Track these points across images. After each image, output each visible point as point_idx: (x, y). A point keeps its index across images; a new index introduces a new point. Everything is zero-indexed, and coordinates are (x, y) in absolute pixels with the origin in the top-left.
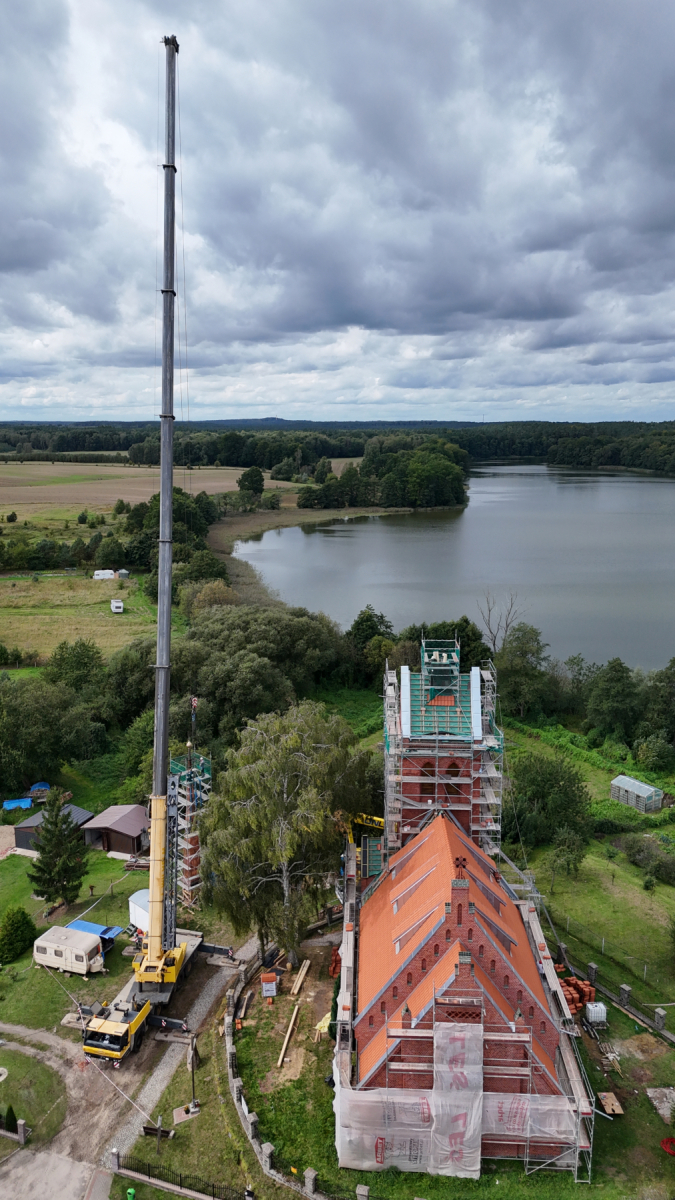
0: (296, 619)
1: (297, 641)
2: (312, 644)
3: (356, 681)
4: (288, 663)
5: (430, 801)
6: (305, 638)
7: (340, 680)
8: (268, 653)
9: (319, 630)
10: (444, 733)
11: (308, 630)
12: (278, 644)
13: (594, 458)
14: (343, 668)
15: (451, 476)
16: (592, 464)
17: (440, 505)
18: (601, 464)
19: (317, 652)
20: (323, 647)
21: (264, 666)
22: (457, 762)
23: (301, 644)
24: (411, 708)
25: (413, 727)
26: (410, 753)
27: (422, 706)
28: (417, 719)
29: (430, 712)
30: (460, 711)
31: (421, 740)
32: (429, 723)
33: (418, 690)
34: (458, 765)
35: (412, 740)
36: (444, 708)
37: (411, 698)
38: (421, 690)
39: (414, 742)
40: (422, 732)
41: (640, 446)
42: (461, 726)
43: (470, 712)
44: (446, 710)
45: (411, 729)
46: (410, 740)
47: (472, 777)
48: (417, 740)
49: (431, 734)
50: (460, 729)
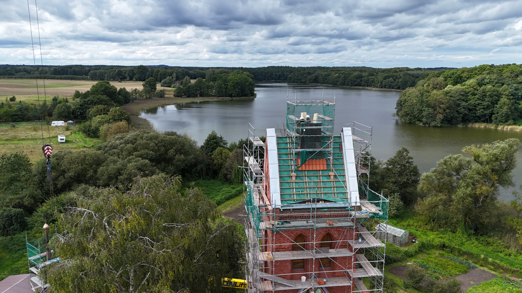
0: (168, 137)
1: (168, 150)
2: (179, 151)
3: (207, 174)
4: (163, 163)
6: (174, 148)
7: (197, 175)
8: (149, 157)
9: (183, 143)
10: (318, 201)
11: (176, 143)
12: (156, 152)
13: (307, 80)
14: (199, 168)
15: (248, 83)
16: (307, 83)
17: (243, 96)
18: (310, 83)
19: (182, 156)
20: (186, 154)
21: (145, 165)
22: (332, 232)
23: (171, 152)
24: (280, 174)
25: (283, 195)
26: (282, 226)
27: (292, 171)
28: (286, 186)
29: (301, 178)
30: (334, 174)
31: (293, 209)
32: (300, 190)
33: (286, 154)
34: (336, 236)
35: (283, 210)
36: (316, 172)
37: (279, 163)
38: (290, 154)
39: (287, 212)
40: (294, 200)
41: (326, 75)
42: (336, 192)
43: (344, 176)
44: (318, 175)
45: (281, 198)
46: (282, 210)
47: (353, 249)
48: (290, 210)
49: (304, 202)
50: (334, 195)
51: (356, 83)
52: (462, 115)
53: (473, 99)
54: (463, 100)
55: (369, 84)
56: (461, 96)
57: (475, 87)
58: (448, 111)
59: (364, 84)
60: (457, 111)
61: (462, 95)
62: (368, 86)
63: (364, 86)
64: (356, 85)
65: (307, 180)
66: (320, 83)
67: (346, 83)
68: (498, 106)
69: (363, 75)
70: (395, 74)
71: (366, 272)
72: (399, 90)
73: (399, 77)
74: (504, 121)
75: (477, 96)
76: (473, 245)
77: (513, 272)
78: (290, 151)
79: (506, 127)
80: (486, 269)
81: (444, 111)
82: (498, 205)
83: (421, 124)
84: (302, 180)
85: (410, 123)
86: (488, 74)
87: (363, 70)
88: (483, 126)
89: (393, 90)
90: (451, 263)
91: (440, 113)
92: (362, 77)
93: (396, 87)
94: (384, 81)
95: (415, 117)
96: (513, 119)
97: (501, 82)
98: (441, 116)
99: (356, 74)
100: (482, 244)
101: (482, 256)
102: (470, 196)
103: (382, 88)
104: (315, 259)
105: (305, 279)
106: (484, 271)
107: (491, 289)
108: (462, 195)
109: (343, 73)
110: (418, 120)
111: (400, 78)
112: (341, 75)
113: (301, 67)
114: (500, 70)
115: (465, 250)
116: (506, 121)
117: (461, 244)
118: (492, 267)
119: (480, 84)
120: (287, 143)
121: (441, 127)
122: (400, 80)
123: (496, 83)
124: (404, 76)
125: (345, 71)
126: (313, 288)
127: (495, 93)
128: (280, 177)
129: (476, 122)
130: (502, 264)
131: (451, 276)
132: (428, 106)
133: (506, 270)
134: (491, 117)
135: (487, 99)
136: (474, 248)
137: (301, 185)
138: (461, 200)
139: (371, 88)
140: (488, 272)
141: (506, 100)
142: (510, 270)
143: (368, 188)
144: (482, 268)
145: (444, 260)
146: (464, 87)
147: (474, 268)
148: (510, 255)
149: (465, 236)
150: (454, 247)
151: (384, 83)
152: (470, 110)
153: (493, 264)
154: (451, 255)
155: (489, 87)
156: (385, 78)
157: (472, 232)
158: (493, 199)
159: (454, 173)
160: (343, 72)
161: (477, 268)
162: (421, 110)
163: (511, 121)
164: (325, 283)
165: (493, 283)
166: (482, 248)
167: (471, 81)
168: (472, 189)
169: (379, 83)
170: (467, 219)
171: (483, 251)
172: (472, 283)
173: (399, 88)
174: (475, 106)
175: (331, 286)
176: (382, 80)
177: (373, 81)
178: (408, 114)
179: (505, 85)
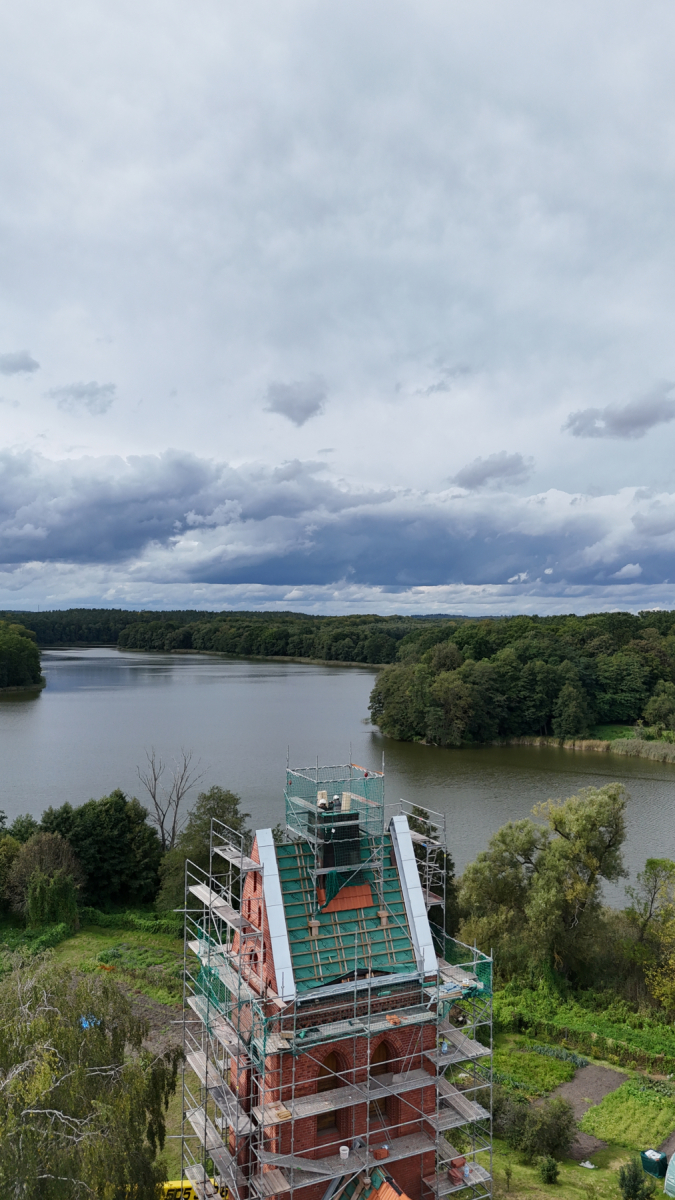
5: (344, 1150)
10: (363, 974)
13: (167, 642)
16: (165, 648)
18: (174, 648)
22: (391, 1037)
24: (288, 926)
25: (298, 971)
26: (306, 1039)
27: (310, 916)
28: (303, 949)
29: (328, 928)
30: (387, 915)
31: (320, 999)
32: (330, 955)
33: (296, 881)
34: (398, 1044)
35: (302, 1002)
36: (354, 913)
37: (284, 902)
38: (304, 880)
39: (308, 1007)
40: (319, 979)
41: (210, 630)
42: (393, 951)
43: (404, 915)
44: (359, 919)
45: (295, 977)
46: (299, 1004)
47: (438, 1069)
48: (313, 1001)
49: (338, 981)
50: (392, 957)
51: (276, 649)
52: (497, 721)
53: (514, 687)
54: (497, 690)
55: (303, 650)
56: (492, 683)
57: (514, 665)
58: (471, 713)
59: (293, 651)
60: (488, 713)
61: (493, 680)
62: (301, 656)
63: (293, 654)
64: (276, 654)
65: (339, 932)
66: (195, 648)
67: (254, 648)
68: (560, 701)
69: (289, 631)
70: (354, 629)
71: (458, 1113)
72: (366, 665)
73: (362, 637)
74: (573, 731)
75: (521, 683)
76: (572, 1013)
77: (655, 1062)
78: (303, 874)
79: (578, 743)
80: (605, 1064)
81: (465, 712)
82: (605, 919)
83: (424, 742)
84: (329, 933)
85: (402, 740)
86: (535, 636)
87: (287, 619)
88: (537, 742)
89: (354, 664)
90: (541, 1060)
91: (458, 718)
92: (287, 636)
93: (360, 658)
94: (334, 644)
95: (411, 727)
96: (588, 726)
97: (558, 652)
98: (459, 725)
99: (275, 629)
100: (587, 1007)
101: (595, 1036)
102: (556, 905)
103: (330, 659)
104: (371, 1102)
105: (347, 1152)
106: (602, 1069)
107: (623, 1107)
108: (543, 905)
109: (247, 627)
110: (418, 734)
111: (366, 638)
112: (241, 630)
113: (151, 612)
114: (553, 630)
115: (561, 1027)
116: (577, 732)
117: (551, 1012)
118: (616, 1058)
119: (523, 658)
120: (295, 857)
121: (462, 747)
122: (367, 643)
123: (550, 656)
124: (374, 633)
125: (250, 622)
126: (367, 1170)
127: (551, 676)
128: (290, 932)
129: (524, 734)
130: (632, 1047)
131: (547, 1090)
132: (436, 703)
133: (642, 1061)
134: (549, 723)
135: (538, 689)
136: (575, 1019)
137: (331, 945)
138: (542, 917)
139: (307, 660)
140: (610, 1070)
141: (571, 689)
142: (649, 1059)
143: (444, 934)
144: (598, 1063)
145: (527, 1056)
146: (495, 665)
147: (584, 1065)
148: (641, 1026)
149: (556, 995)
150: (540, 1024)
151: (333, 649)
152: (511, 709)
153: (616, 1050)
154: (538, 1043)
155: (539, 663)
156: (337, 638)
157: (567, 982)
158: (596, 907)
159: (521, 859)
160: (246, 624)
161: (588, 1064)
162: (422, 712)
163: (586, 732)
164: (388, 1155)
165: (625, 1095)
166: (590, 1016)
167: (507, 653)
168: (558, 892)
169: (325, 650)
170: (556, 956)
171: (593, 1023)
172: (586, 1099)
173: (364, 660)
174: (519, 702)
175: (401, 1157)
176: (329, 642)
177: (312, 645)
178: (396, 722)
179: (566, 661)
